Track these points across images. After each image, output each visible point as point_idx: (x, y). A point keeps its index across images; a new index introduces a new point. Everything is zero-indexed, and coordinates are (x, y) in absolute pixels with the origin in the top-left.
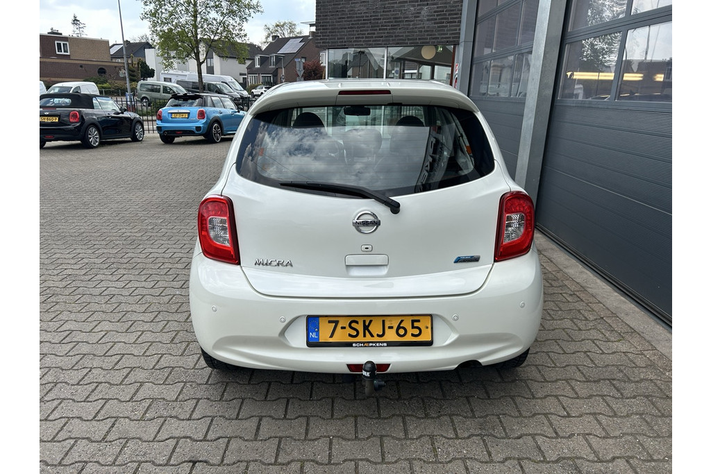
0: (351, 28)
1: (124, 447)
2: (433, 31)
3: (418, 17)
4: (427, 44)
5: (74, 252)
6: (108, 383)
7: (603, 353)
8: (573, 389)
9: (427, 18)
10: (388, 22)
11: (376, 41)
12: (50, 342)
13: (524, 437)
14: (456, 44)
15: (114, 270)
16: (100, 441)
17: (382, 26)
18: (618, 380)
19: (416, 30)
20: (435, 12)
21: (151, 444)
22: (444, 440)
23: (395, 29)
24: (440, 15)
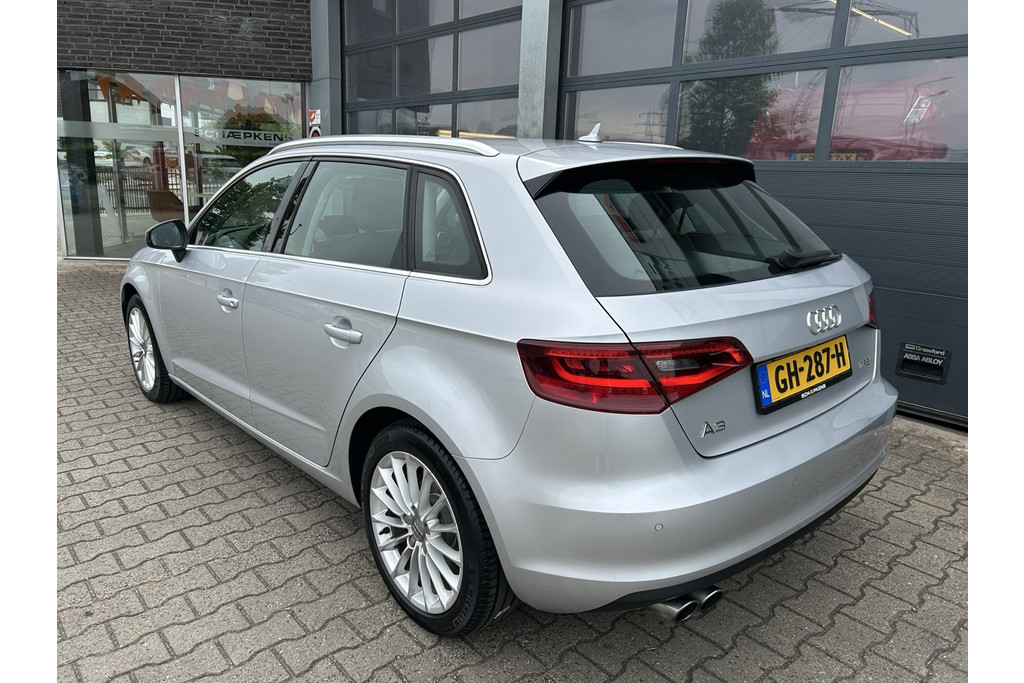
2: (265, 57)
3: (236, 32)
4: (258, 76)
10: (179, 34)
14: (304, 77)
19: (235, 52)
20: (264, 28)
23: (194, 46)
24: (274, 34)
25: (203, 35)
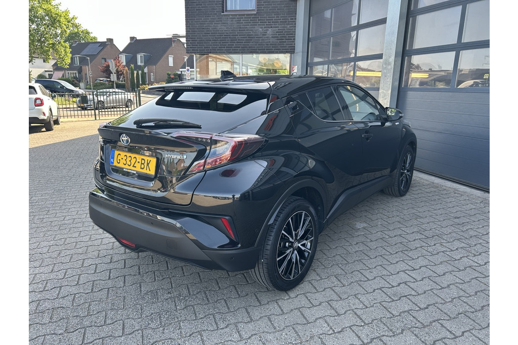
0: (216, 40)
2: (276, 45)
3: (265, 35)
4: (273, 53)
9: (272, 36)
10: (243, 38)
11: (235, 50)
14: (292, 53)
17: (239, 40)
19: (264, 43)
23: (249, 42)
24: (281, 34)
25: (253, 37)
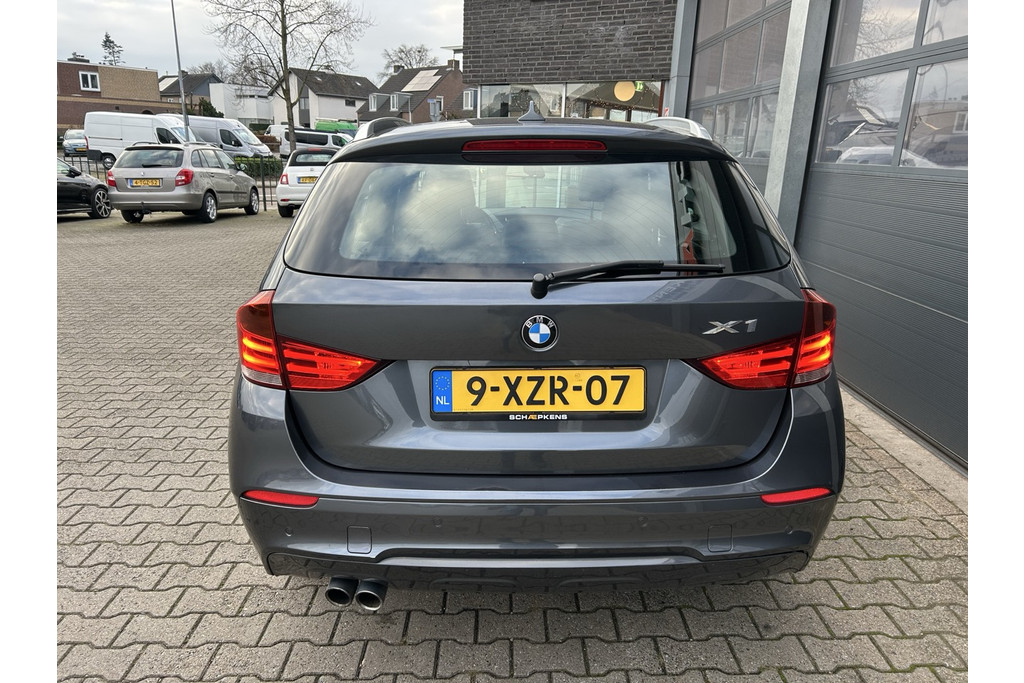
1: (215, 654)
2: (631, 61)
3: (611, 41)
4: (624, 79)
5: (123, 376)
6: (186, 563)
7: (890, 519)
8: (850, 570)
9: (624, 42)
11: (550, 74)
12: (97, 505)
13: (786, 638)
14: (665, 80)
15: (183, 402)
16: (180, 647)
17: (559, 53)
18: (913, 557)
19: (608, 59)
20: (635, 34)
21: (254, 650)
22: (672, 643)
24: (642, 38)
